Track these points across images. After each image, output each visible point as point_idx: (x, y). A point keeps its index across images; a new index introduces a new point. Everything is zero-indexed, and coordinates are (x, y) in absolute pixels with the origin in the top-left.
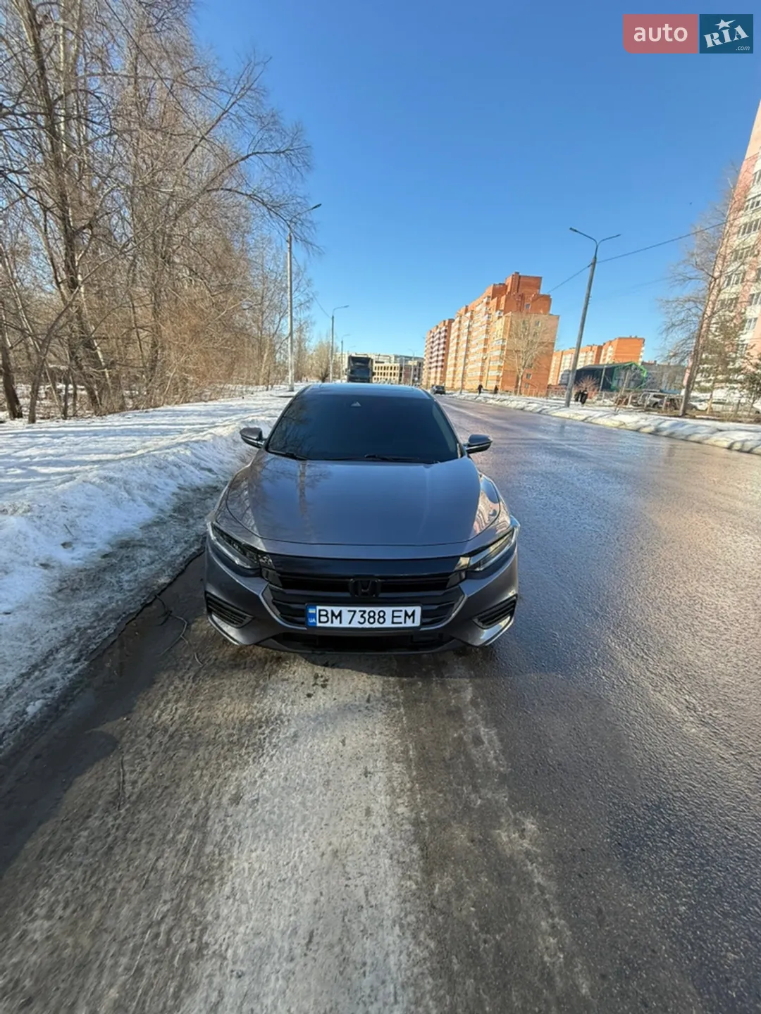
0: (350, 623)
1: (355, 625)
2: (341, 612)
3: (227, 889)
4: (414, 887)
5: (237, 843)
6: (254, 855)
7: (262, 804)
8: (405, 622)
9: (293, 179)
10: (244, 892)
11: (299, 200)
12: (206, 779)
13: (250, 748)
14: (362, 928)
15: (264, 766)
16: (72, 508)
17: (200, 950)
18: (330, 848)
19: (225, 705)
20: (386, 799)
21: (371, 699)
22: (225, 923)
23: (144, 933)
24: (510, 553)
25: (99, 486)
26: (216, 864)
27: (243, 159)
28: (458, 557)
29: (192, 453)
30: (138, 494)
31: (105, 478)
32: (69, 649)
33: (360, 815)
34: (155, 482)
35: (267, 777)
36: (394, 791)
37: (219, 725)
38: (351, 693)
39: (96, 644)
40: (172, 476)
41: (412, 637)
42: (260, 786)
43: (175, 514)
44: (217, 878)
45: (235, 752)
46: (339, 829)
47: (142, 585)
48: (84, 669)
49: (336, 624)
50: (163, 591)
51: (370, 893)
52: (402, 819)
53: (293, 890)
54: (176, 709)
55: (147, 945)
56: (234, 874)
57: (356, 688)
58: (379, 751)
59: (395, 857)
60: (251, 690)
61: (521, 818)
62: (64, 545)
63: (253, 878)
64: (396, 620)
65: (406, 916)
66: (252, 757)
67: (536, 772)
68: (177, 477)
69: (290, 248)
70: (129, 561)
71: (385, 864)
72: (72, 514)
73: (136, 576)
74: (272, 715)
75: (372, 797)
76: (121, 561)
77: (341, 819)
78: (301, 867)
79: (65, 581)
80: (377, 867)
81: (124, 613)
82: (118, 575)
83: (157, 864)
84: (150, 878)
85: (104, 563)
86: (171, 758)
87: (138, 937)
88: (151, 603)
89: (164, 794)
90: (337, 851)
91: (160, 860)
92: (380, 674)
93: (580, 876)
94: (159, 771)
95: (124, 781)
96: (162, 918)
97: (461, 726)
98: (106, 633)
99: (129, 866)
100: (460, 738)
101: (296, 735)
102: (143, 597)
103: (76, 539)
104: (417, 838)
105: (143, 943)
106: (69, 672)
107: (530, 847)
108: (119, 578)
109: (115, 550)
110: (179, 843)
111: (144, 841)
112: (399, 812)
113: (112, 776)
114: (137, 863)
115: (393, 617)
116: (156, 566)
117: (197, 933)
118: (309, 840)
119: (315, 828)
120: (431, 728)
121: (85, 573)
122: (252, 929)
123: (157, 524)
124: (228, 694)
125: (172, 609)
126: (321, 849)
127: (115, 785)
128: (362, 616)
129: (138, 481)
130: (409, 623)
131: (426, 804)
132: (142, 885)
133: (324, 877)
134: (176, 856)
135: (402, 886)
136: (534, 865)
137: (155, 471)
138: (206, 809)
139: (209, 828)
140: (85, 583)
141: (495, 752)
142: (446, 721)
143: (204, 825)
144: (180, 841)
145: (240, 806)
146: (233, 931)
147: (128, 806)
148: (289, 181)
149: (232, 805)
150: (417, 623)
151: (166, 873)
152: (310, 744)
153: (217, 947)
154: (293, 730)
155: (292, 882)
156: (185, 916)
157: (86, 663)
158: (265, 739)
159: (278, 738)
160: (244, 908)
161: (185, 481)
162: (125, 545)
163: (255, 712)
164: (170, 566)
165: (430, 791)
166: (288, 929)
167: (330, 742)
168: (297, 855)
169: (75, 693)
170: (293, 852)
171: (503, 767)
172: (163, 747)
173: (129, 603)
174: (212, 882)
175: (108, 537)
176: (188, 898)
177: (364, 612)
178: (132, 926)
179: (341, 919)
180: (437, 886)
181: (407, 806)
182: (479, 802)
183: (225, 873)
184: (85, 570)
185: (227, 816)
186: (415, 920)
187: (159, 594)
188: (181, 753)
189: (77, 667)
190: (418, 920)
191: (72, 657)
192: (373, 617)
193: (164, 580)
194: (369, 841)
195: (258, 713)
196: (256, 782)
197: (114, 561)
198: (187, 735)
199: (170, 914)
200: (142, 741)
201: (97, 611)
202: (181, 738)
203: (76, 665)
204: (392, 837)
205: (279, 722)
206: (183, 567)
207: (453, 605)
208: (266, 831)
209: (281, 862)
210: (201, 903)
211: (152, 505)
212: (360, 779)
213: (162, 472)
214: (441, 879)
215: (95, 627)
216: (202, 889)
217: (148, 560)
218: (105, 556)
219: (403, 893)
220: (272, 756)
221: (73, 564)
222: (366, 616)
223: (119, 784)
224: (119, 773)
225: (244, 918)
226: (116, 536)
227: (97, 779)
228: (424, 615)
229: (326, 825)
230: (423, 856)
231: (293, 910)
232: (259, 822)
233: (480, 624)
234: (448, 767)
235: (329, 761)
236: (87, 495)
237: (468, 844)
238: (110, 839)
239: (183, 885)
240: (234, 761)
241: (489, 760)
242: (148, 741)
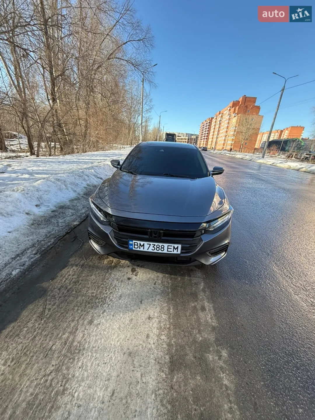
0: (148, 249)
1: (150, 250)
2: (144, 244)
3: (80, 364)
4: (164, 376)
5: (88, 343)
6: (94, 349)
7: (101, 326)
8: (173, 251)
9: (145, 52)
10: (87, 366)
11: (147, 62)
12: (79, 311)
13: (100, 300)
14: (137, 392)
15: (105, 309)
16: (41, 191)
17: (64, 390)
18: (128, 351)
19: (92, 279)
20: (157, 331)
21: (156, 283)
22: (76, 380)
23: (42, 378)
24: (227, 223)
25: (53, 182)
26: (77, 351)
27: (124, 44)
28: (201, 223)
29: (95, 171)
30: (70, 187)
31: (56, 179)
32: (33, 249)
33: (144, 337)
34: (77, 182)
35: (105, 314)
36: (161, 328)
37: (89, 288)
38: (148, 280)
39: (44, 247)
40: (85, 180)
41: (177, 258)
42: (101, 318)
43: (84, 196)
44: (76, 358)
45: (93, 301)
46: (133, 342)
47: (67, 224)
48: (38, 258)
49: (142, 249)
50: (75, 227)
51: (143, 376)
52: (163, 342)
53: (109, 368)
54: (72, 279)
55: (42, 384)
56: (84, 357)
57: (150, 277)
58: (156, 308)
59: (157, 360)
60: (105, 274)
61: (220, 350)
62: (37, 206)
63: (92, 360)
64: (169, 250)
65: (158, 390)
66: (100, 304)
67: (230, 328)
68: (87, 181)
69: (143, 85)
70: (63, 214)
71: (152, 362)
72: (41, 193)
73: (65, 220)
74: (112, 286)
75: (150, 329)
76: (59, 214)
77: (135, 338)
78: (113, 358)
79: (35, 221)
80: (148, 363)
81: (58, 236)
82: (57, 220)
83: (53, 347)
84: (49, 354)
85: (52, 215)
86: (66, 301)
87: (39, 380)
88: (70, 232)
89: (61, 316)
90: (131, 353)
91: (54, 346)
92: (162, 273)
93: (247, 384)
94: (61, 305)
95: (45, 308)
96: (50, 373)
97: (196, 301)
98: (49, 244)
99: (41, 347)
100: (195, 307)
101: (121, 296)
102: (67, 229)
103: (42, 204)
104: (169, 352)
105: (40, 383)
106: (32, 259)
107: (223, 365)
108: (58, 221)
109: (57, 209)
110: (63, 339)
111: (49, 336)
112: (162, 339)
113: (41, 305)
114: (44, 346)
115: (168, 248)
116: (74, 217)
117: (64, 382)
118: (119, 346)
119: (123, 340)
120: (182, 300)
121: (44, 218)
122: (88, 385)
123: (76, 199)
124: (95, 274)
125: (78, 235)
126: (124, 351)
127: (42, 309)
128: (153, 247)
129: (70, 181)
130: (175, 252)
131: (175, 336)
132: (45, 356)
133: (123, 365)
134: (61, 345)
135: (159, 375)
136: (224, 374)
137: (78, 177)
138: (77, 325)
139: (77, 334)
140: (43, 222)
141: (211, 316)
142: (190, 297)
143: (75, 332)
144: (64, 338)
145: (92, 326)
146: (79, 384)
147: (45, 319)
148: (144, 54)
149: (88, 324)
150: (179, 252)
151: (56, 352)
152: (126, 301)
153: (71, 390)
154: (120, 294)
155: (109, 365)
156: (60, 374)
157: (39, 255)
158: (107, 296)
159: (113, 296)
160: (86, 374)
161: (90, 182)
162: (62, 207)
163: (105, 284)
164: (80, 217)
165: (177, 330)
166: (103, 387)
167: (135, 301)
168: (113, 352)
169: (33, 267)
170: (111, 351)
171: (214, 323)
172: (64, 295)
173: (60, 231)
174: (74, 359)
175: (55, 204)
176: (63, 365)
177: (155, 245)
178: (37, 375)
179: (128, 387)
180: (175, 377)
181: (166, 336)
182: (200, 339)
183: (80, 356)
184: (44, 216)
185: (85, 329)
186: (162, 393)
187: (73, 229)
188: (71, 298)
189: (36, 257)
190: (164, 393)
191: (34, 252)
192: (159, 248)
193: (76, 223)
194: (146, 350)
195: (106, 284)
196: (100, 315)
197: (56, 213)
198: (75, 291)
199: (54, 371)
200: (56, 291)
201: (47, 234)
202: (72, 292)
203: (35, 256)
204: (157, 350)
205: (114, 289)
206: (85, 218)
207: (197, 246)
208: (101, 339)
209: (105, 354)
210: (68, 369)
211: (75, 191)
212: (146, 320)
213: (81, 178)
214: (177, 374)
215: (45, 241)
216: (69, 362)
217: (71, 214)
218: (52, 212)
219: (159, 378)
220: (109, 304)
221: (39, 214)
222: (155, 247)
223: (43, 309)
224: (44, 304)
225: (85, 379)
226: (58, 203)
227: (35, 306)
228: (182, 249)
229: (128, 340)
230: (170, 361)
231: (107, 379)
232: (99, 334)
233: (210, 255)
234: (188, 320)
235: (134, 310)
236: (48, 186)
237: (193, 359)
238: (35, 333)
239: (61, 359)
240: (92, 305)
241: (208, 319)
242: (58, 291)
